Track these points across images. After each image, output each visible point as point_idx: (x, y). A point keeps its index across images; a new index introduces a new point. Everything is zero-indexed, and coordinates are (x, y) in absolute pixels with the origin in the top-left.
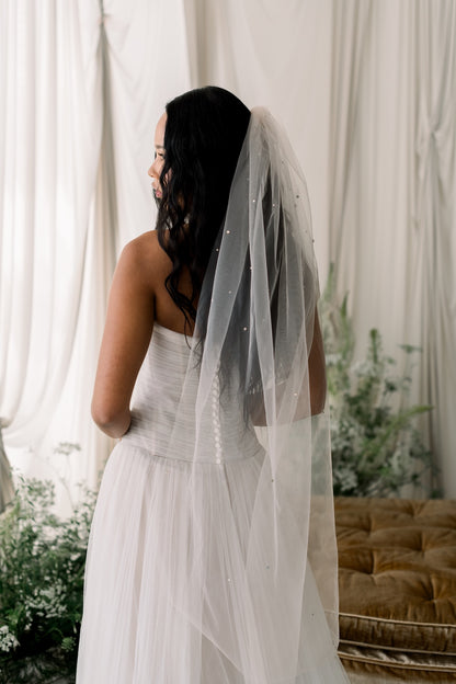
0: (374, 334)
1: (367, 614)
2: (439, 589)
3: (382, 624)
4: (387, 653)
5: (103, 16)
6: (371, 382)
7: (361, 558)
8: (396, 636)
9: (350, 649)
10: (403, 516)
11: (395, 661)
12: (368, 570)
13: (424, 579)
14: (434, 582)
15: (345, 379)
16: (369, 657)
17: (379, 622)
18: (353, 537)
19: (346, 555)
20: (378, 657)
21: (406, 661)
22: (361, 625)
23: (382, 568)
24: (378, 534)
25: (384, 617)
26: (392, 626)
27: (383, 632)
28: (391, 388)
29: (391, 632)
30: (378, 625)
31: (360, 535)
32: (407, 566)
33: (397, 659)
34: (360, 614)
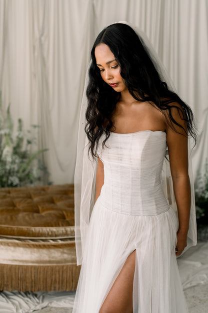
0: (20, 121)
2: (67, 215)
4: (53, 240)
6: (20, 140)
10: (43, 192)
11: (56, 243)
12: (38, 212)
13: (61, 212)
14: (65, 213)
15: (11, 139)
21: (60, 242)
23: (43, 211)
24: (36, 199)
28: (29, 142)
29: (55, 232)
31: (29, 200)
32: (53, 209)
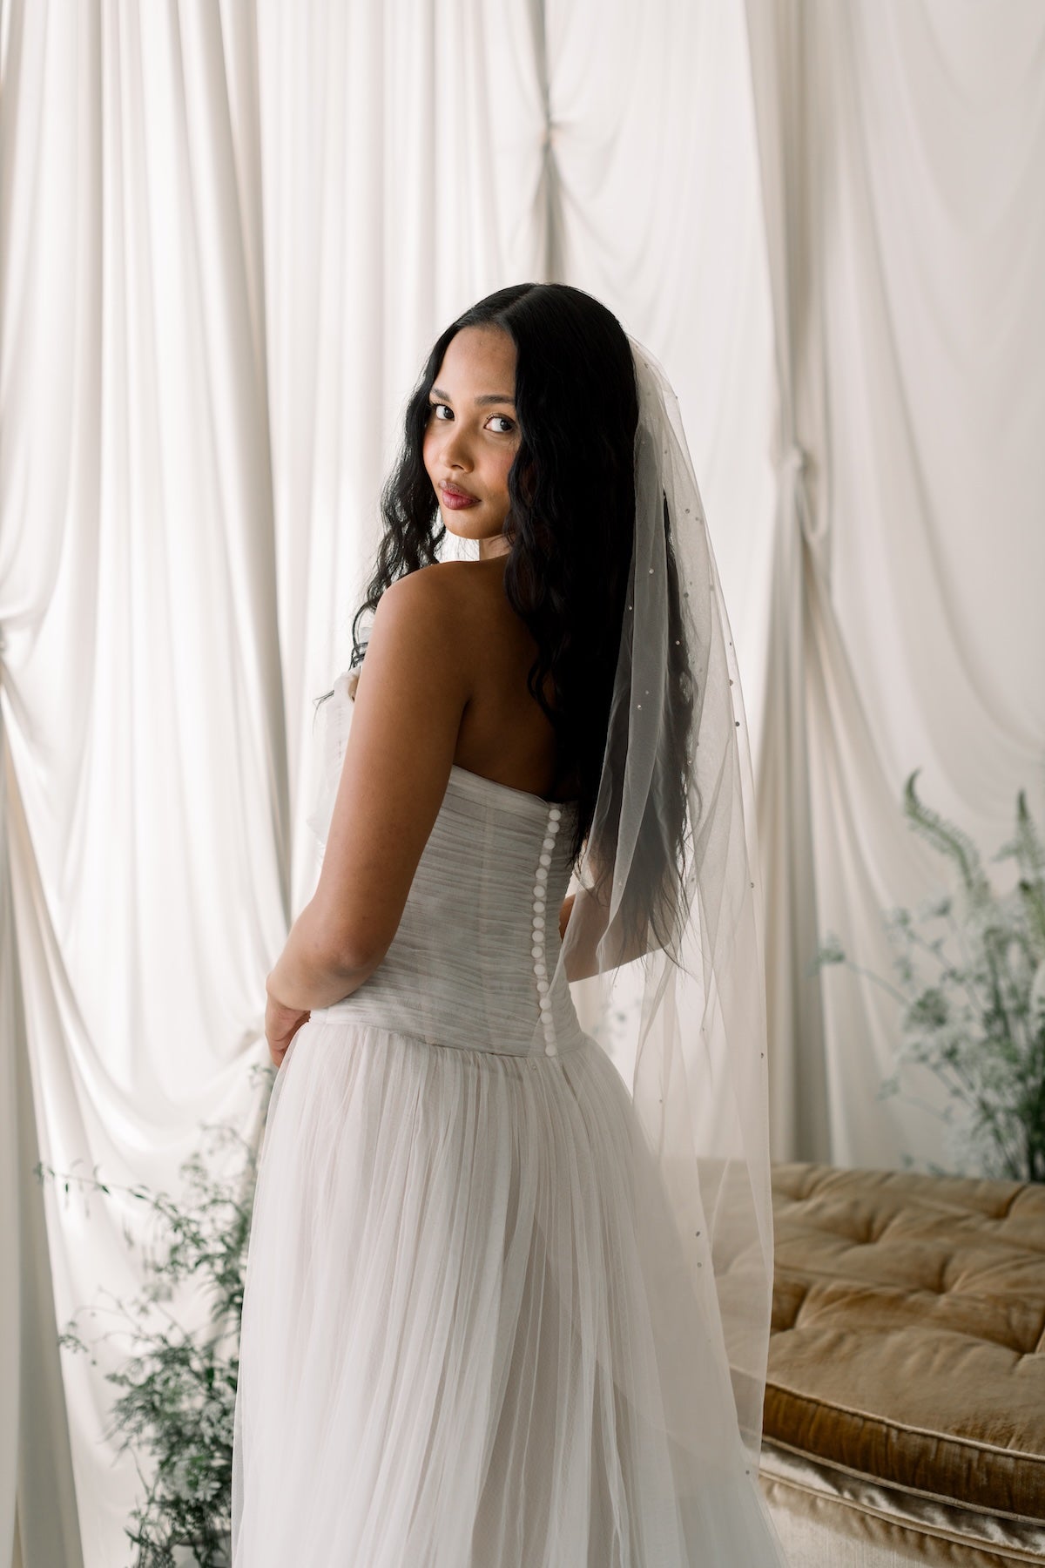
1: (959, 1432)
3: (989, 1457)
5: (550, 125)
7: (1016, 1317)
8: (1017, 1487)
9: (929, 1511)
11: (1017, 1544)
16: (964, 1531)
17: (982, 1451)
18: (1028, 1271)
19: (981, 1306)
20: (983, 1532)
22: (943, 1455)
25: (995, 1440)
26: (1010, 1463)
27: (989, 1473)
30: (979, 1460)
33: (1024, 1541)
34: (945, 1429)
